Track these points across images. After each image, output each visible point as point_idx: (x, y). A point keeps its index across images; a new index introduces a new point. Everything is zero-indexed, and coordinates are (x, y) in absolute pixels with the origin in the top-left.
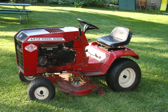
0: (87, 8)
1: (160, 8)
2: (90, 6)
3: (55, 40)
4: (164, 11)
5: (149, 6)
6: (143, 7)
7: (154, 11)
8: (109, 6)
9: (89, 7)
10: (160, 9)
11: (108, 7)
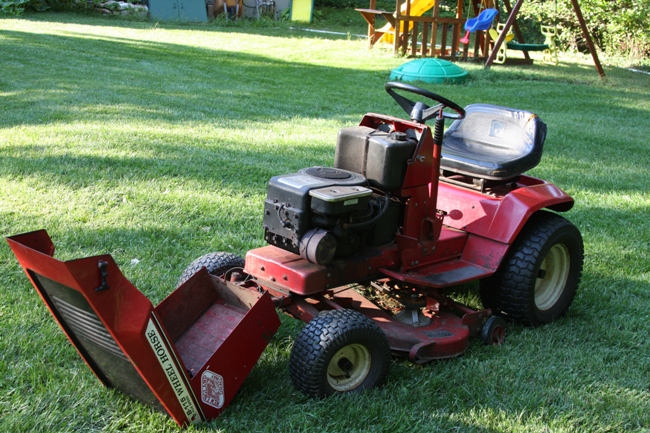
0: (42, 20)
1: (289, 12)
2: (48, 10)
3: (167, 353)
4: (305, 25)
5: (253, 5)
6: (235, 9)
7: (274, 25)
8: (116, 7)
9: (43, 12)
10: (290, 17)
11: (115, 13)
